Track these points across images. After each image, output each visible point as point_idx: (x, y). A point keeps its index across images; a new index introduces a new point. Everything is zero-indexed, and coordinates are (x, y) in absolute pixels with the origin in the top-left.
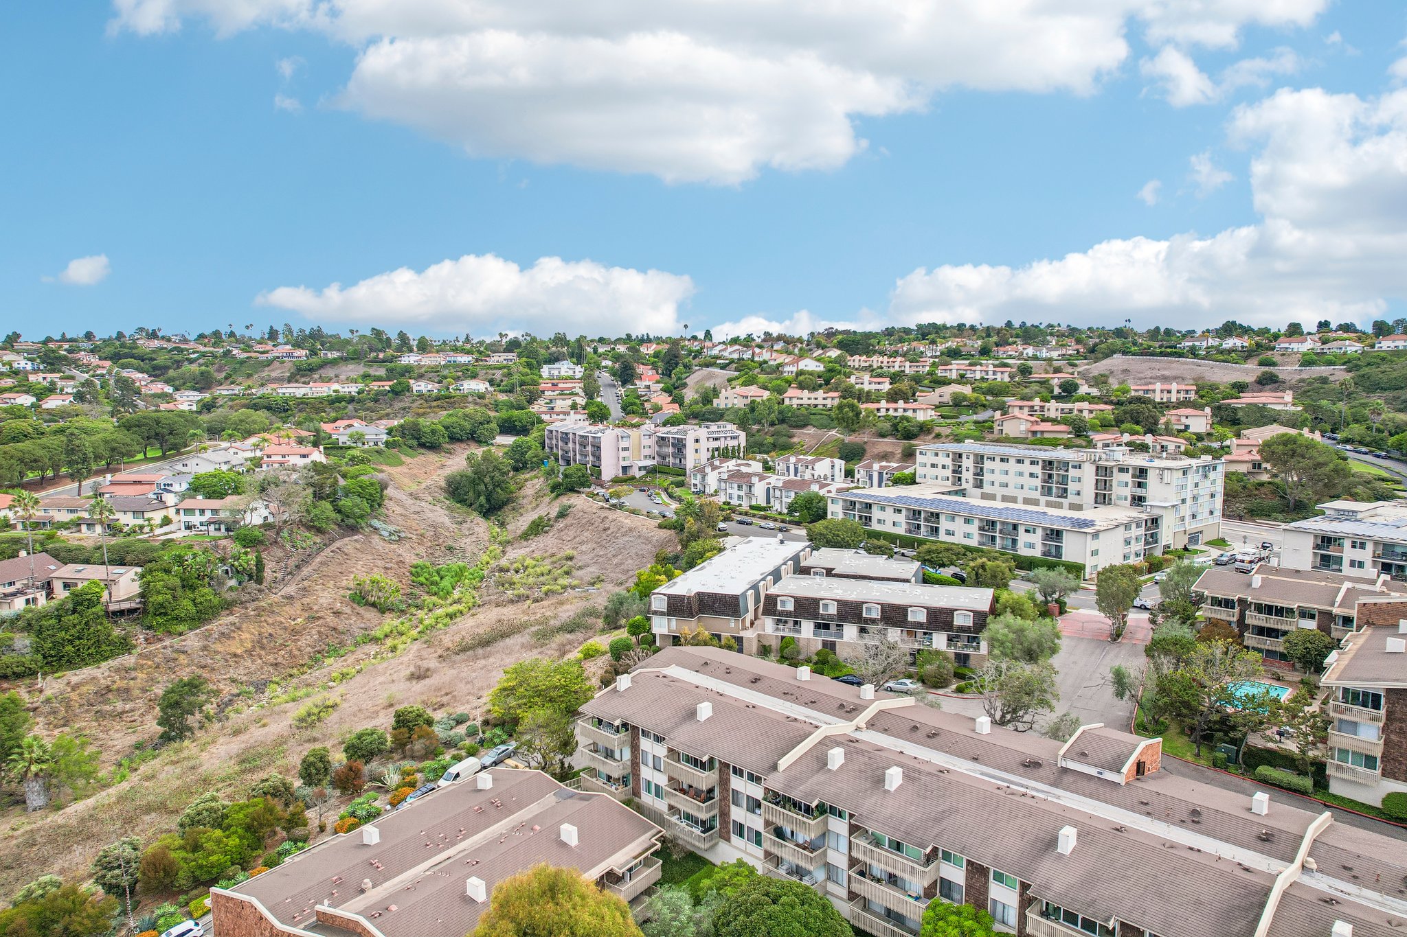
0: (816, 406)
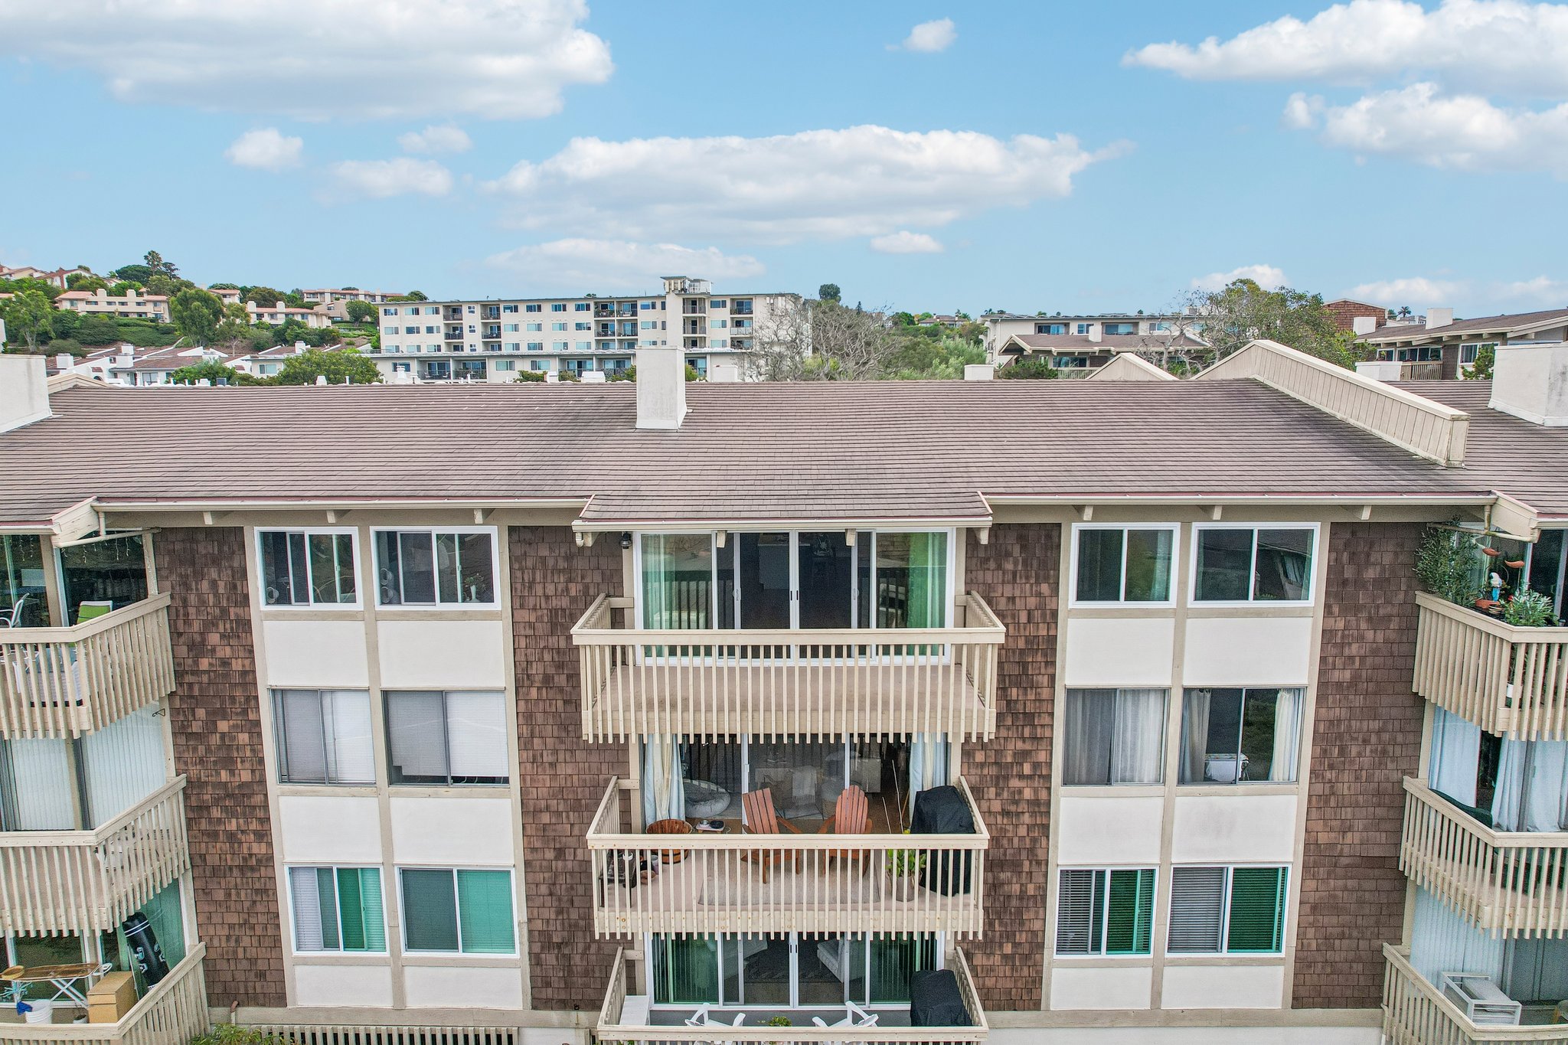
0: (126, 314)
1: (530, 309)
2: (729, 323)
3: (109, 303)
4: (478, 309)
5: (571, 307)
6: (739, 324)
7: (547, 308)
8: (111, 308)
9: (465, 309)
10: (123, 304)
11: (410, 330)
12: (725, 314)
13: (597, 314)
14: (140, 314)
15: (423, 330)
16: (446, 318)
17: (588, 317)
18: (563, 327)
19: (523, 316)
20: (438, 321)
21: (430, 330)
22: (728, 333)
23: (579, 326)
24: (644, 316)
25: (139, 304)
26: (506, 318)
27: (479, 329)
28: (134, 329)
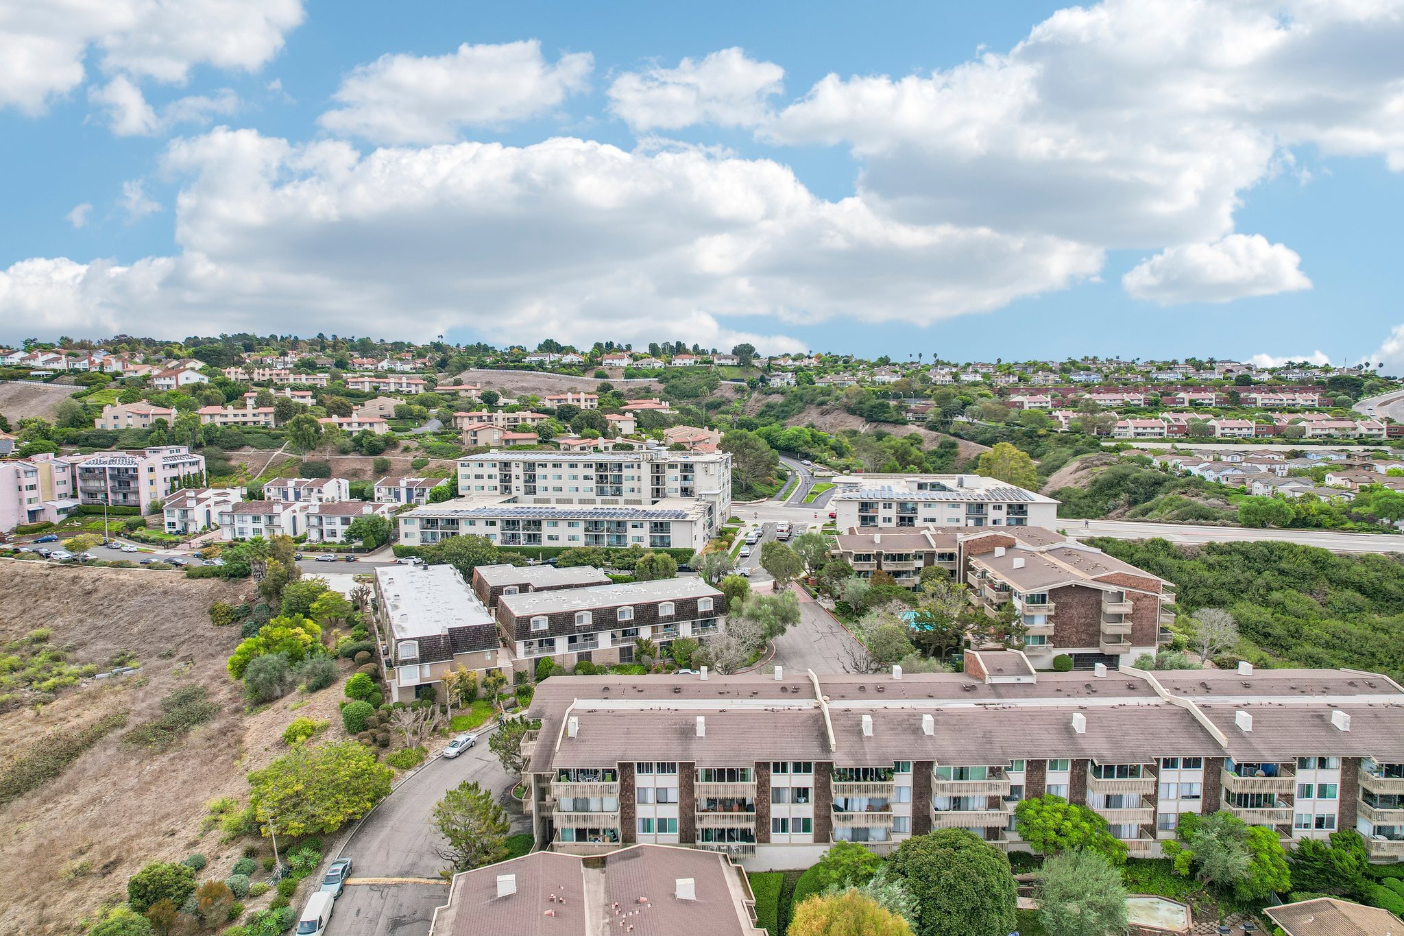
0: (245, 423)
1: (554, 466)
2: (679, 478)
3: (235, 416)
4: (521, 465)
5: (581, 466)
6: (685, 478)
7: (565, 466)
8: (237, 419)
9: (513, 465)
10: (244, 415)
11: (477, 477)
12: (677, 472)
13: (597, 470)
14: (255, 423)
15: (486, 477)
16: (500, 470)
17: (592, 472)
18: (575, 478)
19: (549, 470)
20: (496, 471)
21: (490, 477)
22: (678, 485)
23: (586, 478)
24: (626, 472)
25: (254, 415)
26: (539, 471)
27: (522, 478)
28: (255, 436)
